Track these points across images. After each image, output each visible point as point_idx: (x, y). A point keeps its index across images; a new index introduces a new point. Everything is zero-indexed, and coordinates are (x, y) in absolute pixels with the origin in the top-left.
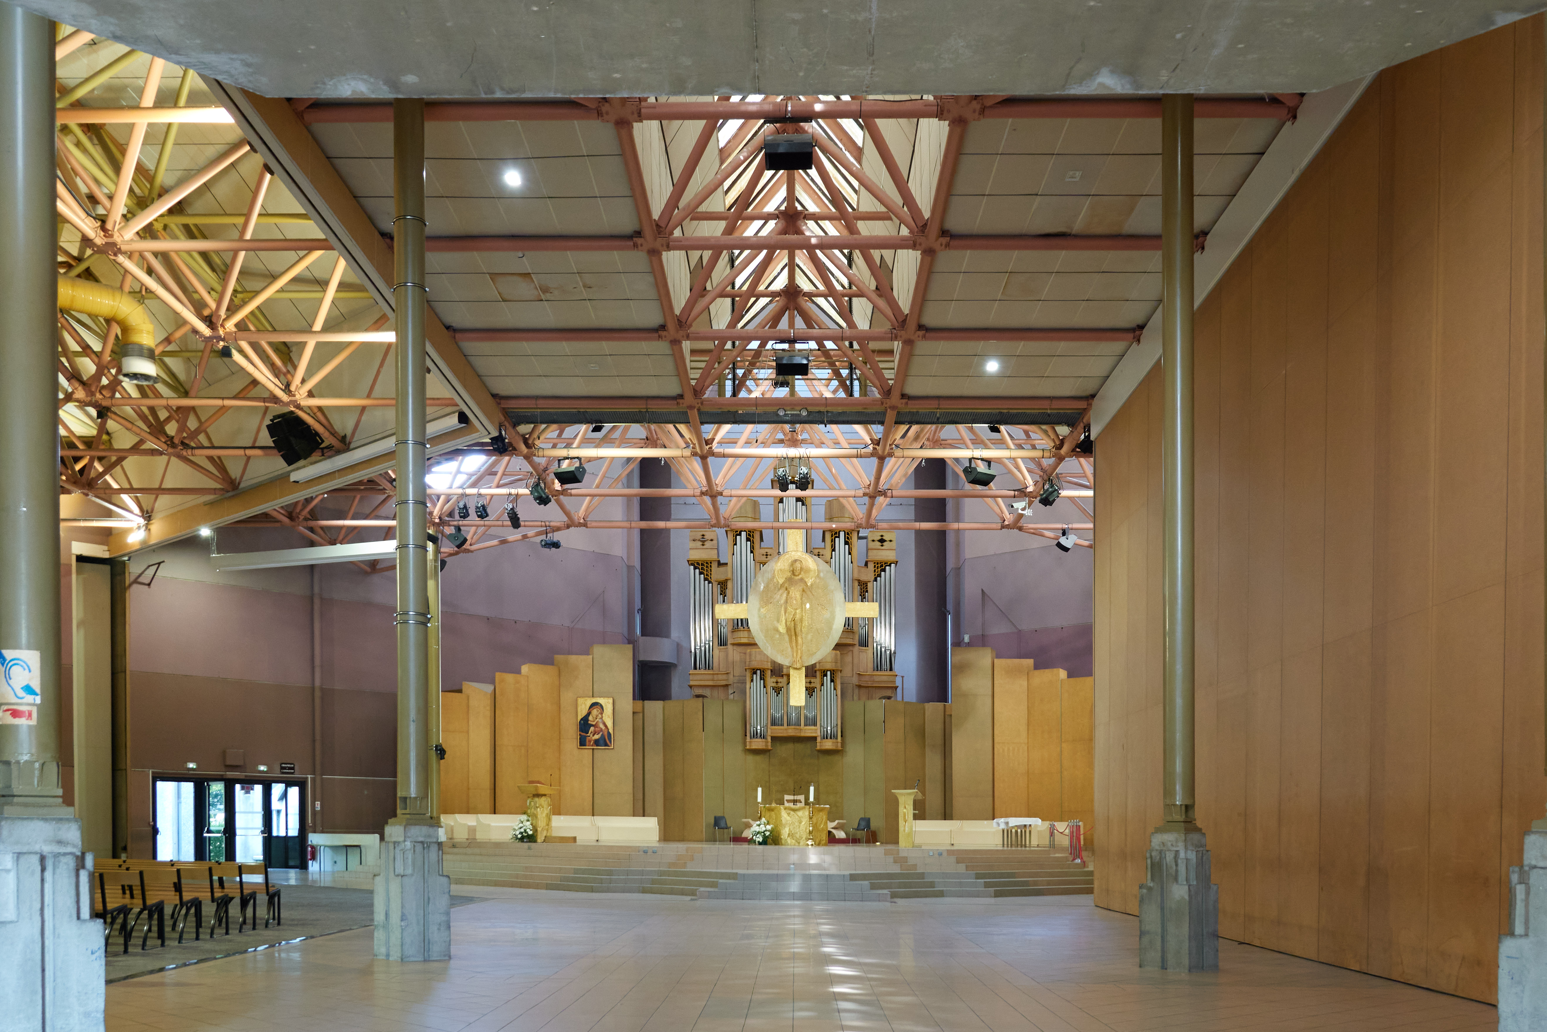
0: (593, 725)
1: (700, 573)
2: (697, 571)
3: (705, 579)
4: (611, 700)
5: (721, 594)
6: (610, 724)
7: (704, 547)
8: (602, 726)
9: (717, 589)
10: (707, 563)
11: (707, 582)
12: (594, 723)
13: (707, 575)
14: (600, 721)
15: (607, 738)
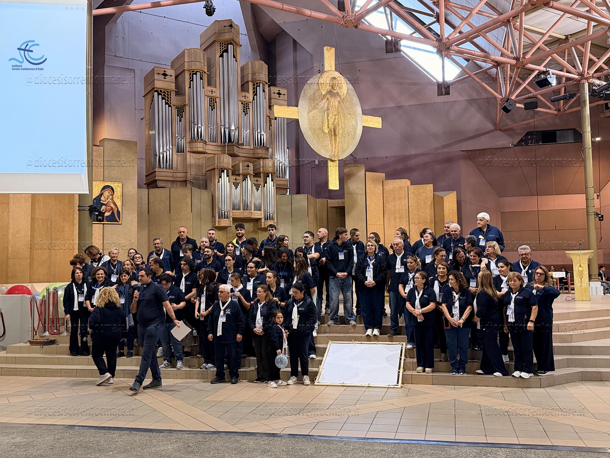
0: (104, 204)
1: (163, 98)
2: (160, 96)
3: (166, 103)
4: (120, 185)
5: (178, 115)
6: (119, 204)
7: (166, 80)
8: (112, 205)
9: (175, 112)
10: (168, 92)
11: (167, 106)
12: (105, 203)
13: (168, 100)
14: (111, 201)
15: (116, 215)
